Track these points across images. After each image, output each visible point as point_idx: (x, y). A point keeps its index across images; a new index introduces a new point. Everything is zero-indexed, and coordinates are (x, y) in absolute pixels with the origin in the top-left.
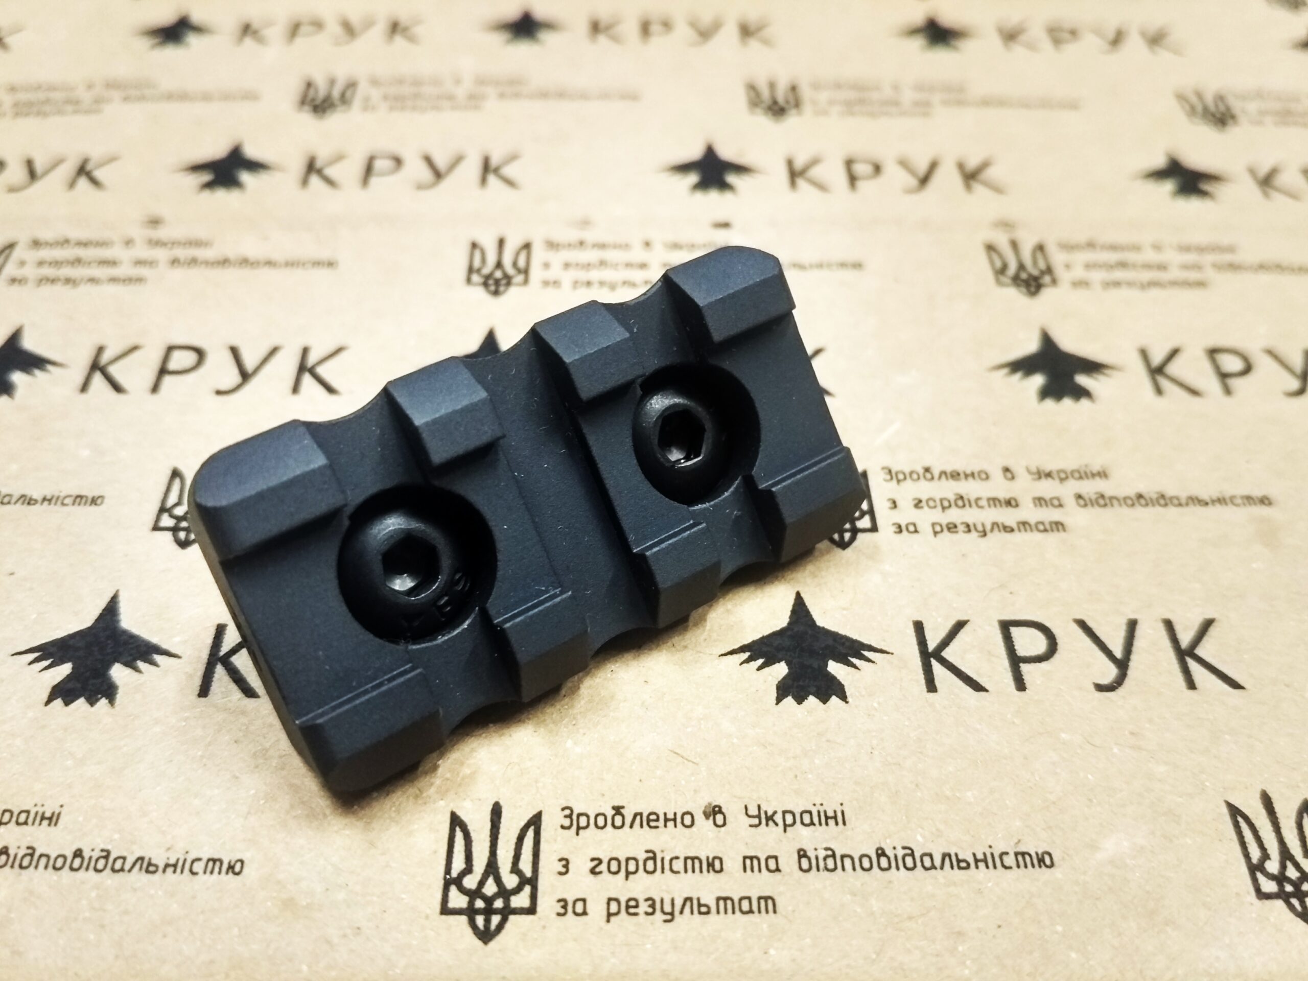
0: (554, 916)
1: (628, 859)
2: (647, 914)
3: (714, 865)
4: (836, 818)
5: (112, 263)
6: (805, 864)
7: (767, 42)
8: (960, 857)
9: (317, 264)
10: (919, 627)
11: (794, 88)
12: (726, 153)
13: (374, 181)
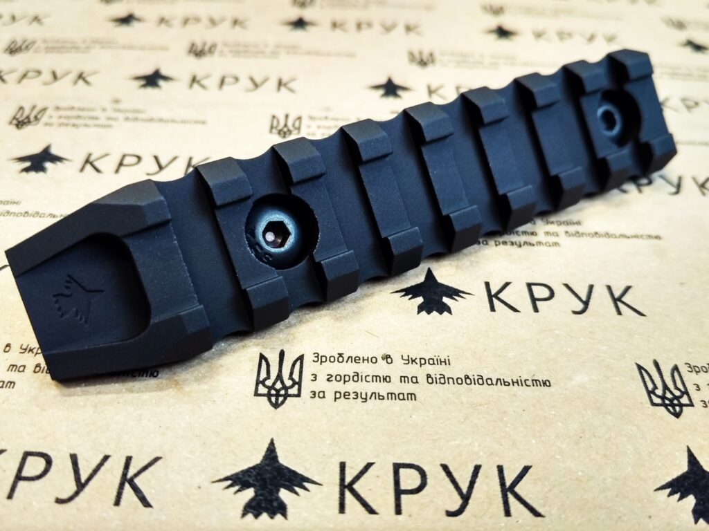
0: (309, 398)
1: (345, 376)
2: (354, 398)
3: (386, 379)
4: (446, 362)
5: (97, 118)
6: (430, 380)
7: (419, 34)
8: (505, 380)
9: (196, 122)
10: (487, 284)
11: (431, 55)
12: (397, 81)
13: (225, 87)
